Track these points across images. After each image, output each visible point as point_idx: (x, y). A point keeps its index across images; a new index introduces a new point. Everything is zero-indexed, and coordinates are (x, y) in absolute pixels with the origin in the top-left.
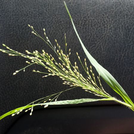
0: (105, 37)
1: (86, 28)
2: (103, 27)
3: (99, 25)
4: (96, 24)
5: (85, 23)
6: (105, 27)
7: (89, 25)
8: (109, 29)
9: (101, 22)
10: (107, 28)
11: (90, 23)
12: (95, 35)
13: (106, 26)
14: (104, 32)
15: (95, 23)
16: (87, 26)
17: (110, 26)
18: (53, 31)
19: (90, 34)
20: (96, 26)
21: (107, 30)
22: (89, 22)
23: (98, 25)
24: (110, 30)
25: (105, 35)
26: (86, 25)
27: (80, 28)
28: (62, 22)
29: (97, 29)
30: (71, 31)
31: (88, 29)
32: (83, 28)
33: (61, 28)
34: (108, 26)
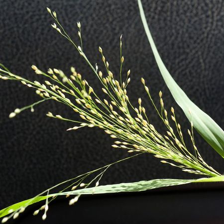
0: (207, 37)
1: (165, 20)
2: (204, 16)
3: (194, 12)
4: (188, 9)
5: (163, 7)
6: (208, 17)
7: (172, 13)
8: (217, 21)
9: (199, 4)
10: (213, 18)
11: (174, 8)
12: (187, 35)
13: (209, 13)
14: (206, 28)
15: (186, 8)
16: (169, 13)
17: (219, 14)
18: (92, 26)
19: (174, 31)
20: (188, 14)
21: (212, 23)
22: (172, 4)
23: (191, 12)
24: (220, 23)
25: (208, 34)
26: (166, 12)
27: (153, 18)
28: (113, 7)
29: (190, 21)
30: (133, 26)
31: (171, 21)
32: (159, 20)
33: (111, 19)
34: (215, 14)
